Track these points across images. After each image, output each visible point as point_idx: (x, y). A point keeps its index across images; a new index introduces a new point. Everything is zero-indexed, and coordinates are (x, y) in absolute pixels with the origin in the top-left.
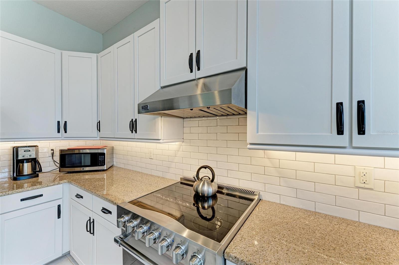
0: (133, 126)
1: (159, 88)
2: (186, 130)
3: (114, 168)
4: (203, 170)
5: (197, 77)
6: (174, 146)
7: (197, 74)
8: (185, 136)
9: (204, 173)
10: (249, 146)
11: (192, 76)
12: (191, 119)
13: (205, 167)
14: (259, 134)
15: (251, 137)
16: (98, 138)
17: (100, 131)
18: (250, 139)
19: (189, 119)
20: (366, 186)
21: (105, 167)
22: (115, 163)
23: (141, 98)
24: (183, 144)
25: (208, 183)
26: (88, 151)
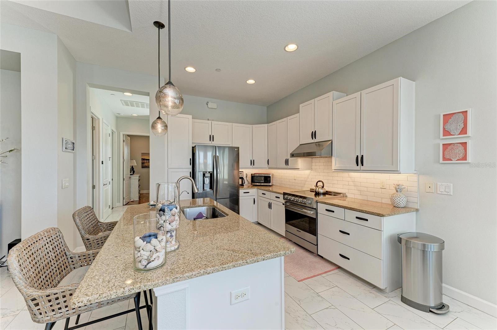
0: (287, 162)
1: (299, 145)
2: (313, 164)
3: (274, 186)
4: (319, 182)
5: (315, 142)
6: (308, 172)
7: (315, 141)
8: (313, 167)
9: (320, 184)
10: (333, 171)
11: (313, 141)
12: (316, 158)
13: (320, 181)
14: (336, 166)
15: (334, 167)
16: (268, 168)
17: (268, 164)
18: (333, 168)
19: (315, 158)
20: (384, 187)
21: (270, 184)
22: (274, 183)
23: (291, 151)
24: (312, 171)
25: (321, 188)
26: (263, 175)
